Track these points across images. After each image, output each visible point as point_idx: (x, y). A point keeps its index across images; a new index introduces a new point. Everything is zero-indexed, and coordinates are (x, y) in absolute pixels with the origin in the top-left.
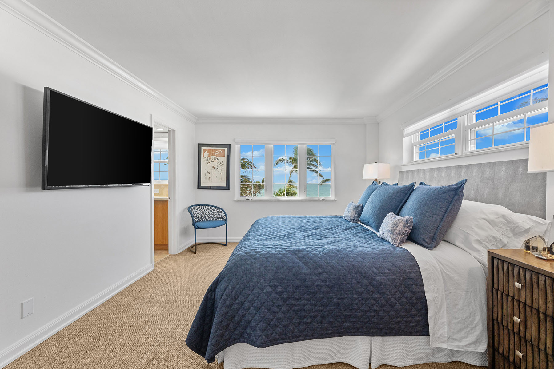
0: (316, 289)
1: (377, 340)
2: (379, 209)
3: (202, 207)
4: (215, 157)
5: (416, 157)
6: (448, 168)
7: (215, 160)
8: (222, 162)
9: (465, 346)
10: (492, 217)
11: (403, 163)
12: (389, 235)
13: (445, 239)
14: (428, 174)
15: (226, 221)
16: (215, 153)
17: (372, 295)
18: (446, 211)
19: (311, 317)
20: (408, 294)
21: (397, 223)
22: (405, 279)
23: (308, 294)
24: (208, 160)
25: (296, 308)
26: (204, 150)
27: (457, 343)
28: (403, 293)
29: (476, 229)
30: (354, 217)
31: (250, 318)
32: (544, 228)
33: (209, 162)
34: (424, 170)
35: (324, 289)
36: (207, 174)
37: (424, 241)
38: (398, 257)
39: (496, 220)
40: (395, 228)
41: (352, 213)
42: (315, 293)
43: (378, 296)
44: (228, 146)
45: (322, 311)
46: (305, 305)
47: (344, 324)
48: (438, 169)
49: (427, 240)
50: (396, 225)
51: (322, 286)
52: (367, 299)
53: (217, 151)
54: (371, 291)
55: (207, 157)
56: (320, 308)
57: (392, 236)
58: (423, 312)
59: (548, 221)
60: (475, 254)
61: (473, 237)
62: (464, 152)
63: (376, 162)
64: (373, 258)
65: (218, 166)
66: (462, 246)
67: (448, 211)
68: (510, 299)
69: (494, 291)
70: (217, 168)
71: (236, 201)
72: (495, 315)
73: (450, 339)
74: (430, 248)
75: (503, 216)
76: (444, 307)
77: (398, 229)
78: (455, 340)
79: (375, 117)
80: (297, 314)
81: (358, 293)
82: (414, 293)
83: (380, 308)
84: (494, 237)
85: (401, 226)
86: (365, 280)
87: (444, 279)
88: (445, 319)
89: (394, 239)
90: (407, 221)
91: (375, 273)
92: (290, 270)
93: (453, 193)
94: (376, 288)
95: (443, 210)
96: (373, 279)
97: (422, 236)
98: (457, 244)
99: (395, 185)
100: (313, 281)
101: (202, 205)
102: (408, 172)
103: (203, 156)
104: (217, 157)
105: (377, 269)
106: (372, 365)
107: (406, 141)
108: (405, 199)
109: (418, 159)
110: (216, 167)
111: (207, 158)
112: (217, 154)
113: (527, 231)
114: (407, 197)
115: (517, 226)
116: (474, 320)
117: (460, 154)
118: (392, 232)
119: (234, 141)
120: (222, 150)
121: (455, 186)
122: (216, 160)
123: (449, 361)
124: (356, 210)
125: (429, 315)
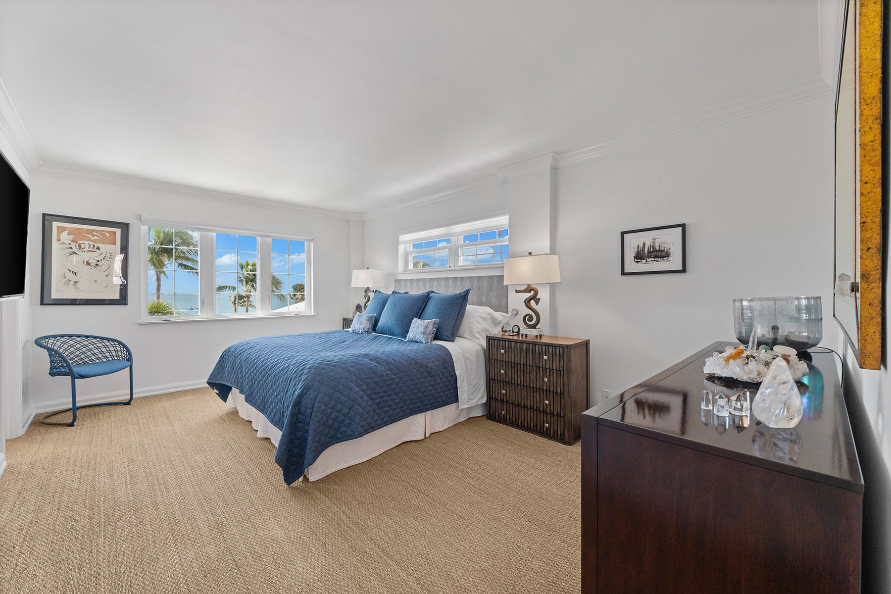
0: (391, 382)
1: (429, 413)
2: (402, 316)
3: (63, 339)
4: (92, 243)
5: (411, 266)
6: (446, 279)
7: (91, 249)
8: (108, 255)
9: (477, 402)
10: (484, 315)
11: (398, 270)
12: (422, 336)
13: (458, 335)
14: (428, 283)
15: (130, 359)
16: (90, 236)
17: (426, 379)
18: (459, 312)
19: (388, 406)
20: (447, 374)
21: (427, 325)
22: (444, 363)
23: (386, 387)
24: (71, 248)
25: (377, 401)
26: (61, 230)
27: (473, 401)
28: (443, 374)
29: (476, 324)
30: (368, 329)
31: (343, 417)
32: (508, 319)
33: (74, 253)
34: (424, 279)
35: (397, 381)
36: (70, 276)
37: (447, 336)
38: (438, 349)
39: (486, 317)
40: (426, 329)
41: (365, 324)
42: (389, 385)
43: (430, 379)
44: (125, 227)
45: (395, 399)
46: (383, 397)
47: (410, 406)
48: (438, 279)
49: (449, 336)
50: (427, 327)
51: (394, 379)
52: (424, 382)
53: (94, 233)
54: (426, 376)
55: (70, 242)
56: (394, 397)
57: (425, 336)
58: (454, 386)
59: (509, 315)
60: (477, 341)
61: (475, 330)
62: (456, 265)
63: (368, 268)
64: (423, 352)
65: (98, 261)
66: (469, 337)
67: (460, 312)
68: (498, 362)
69: (490, 361)
70: (97, 265)
71: (142, 324)
72: (491, 376)
73: (470, 399)
74: (453, 341)
75: (490, 314)
76: (465, 379)
77: (429, 330)
78: (471, 399)
79: (361, 214)
80: (378, 405)
81: (418, 379)
82: (450, 372)
83: (432, 388)
84: (485, 329)
85: (430, 327)
86: (422, 369)
87: (464, 359)
88: (466, 388)
89: (427, 339)
90: (435, 323)
91: (428, 362)
92: (369, 370)
93: (462, 299)
94: (429, 373)
95: (457, 312)
96: (427, 367)
97: (446, 333)
98: (466, 336)
99: (406, 293)
100: (388, 376)
101: (62, 336)
102: (406, 280)
103: (59, 240)
104: (99, 245)
105: (427, 359)
106: (426, 435)
107: (401, 248)
108: (424, 306)
109: (412, 268)
110: (93, 262)
111: (70, 244)
112: (96, 238)
113: (500, 322)
114: (425, 304)
115: (496, 320)
116: (480, 383)
117: (453, 268)
118: (424, 333)
119: (139, 217)
120: (108, 232)
121: (463, 294)
122: (93, 250)
123: (466, 419)
124: (370, 320)
125: (458, 386)
